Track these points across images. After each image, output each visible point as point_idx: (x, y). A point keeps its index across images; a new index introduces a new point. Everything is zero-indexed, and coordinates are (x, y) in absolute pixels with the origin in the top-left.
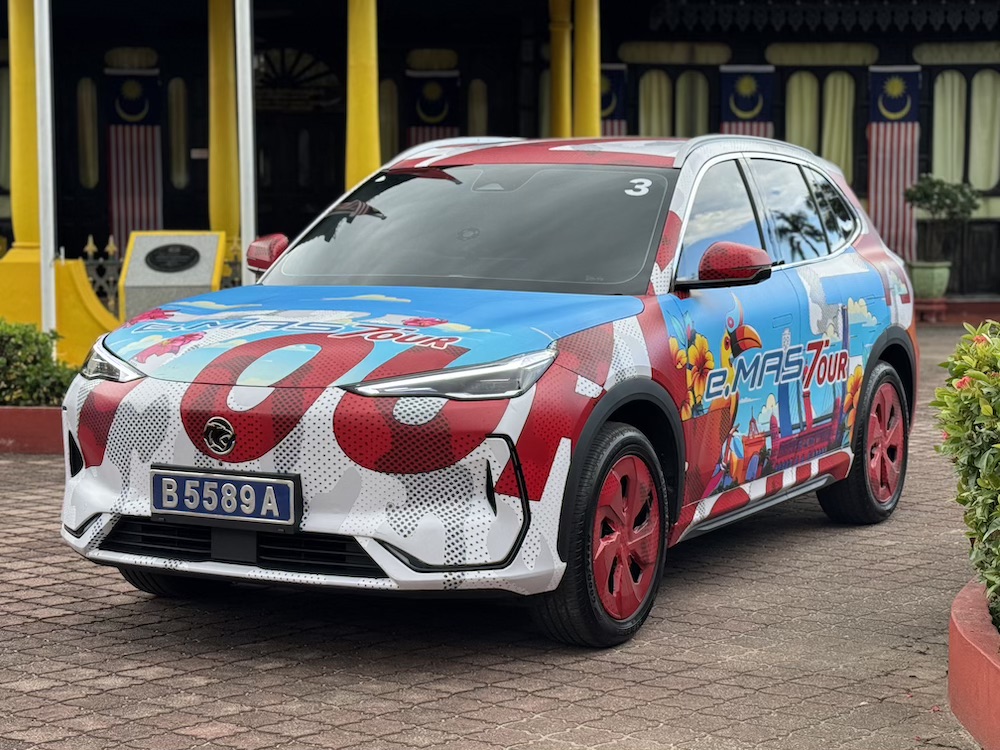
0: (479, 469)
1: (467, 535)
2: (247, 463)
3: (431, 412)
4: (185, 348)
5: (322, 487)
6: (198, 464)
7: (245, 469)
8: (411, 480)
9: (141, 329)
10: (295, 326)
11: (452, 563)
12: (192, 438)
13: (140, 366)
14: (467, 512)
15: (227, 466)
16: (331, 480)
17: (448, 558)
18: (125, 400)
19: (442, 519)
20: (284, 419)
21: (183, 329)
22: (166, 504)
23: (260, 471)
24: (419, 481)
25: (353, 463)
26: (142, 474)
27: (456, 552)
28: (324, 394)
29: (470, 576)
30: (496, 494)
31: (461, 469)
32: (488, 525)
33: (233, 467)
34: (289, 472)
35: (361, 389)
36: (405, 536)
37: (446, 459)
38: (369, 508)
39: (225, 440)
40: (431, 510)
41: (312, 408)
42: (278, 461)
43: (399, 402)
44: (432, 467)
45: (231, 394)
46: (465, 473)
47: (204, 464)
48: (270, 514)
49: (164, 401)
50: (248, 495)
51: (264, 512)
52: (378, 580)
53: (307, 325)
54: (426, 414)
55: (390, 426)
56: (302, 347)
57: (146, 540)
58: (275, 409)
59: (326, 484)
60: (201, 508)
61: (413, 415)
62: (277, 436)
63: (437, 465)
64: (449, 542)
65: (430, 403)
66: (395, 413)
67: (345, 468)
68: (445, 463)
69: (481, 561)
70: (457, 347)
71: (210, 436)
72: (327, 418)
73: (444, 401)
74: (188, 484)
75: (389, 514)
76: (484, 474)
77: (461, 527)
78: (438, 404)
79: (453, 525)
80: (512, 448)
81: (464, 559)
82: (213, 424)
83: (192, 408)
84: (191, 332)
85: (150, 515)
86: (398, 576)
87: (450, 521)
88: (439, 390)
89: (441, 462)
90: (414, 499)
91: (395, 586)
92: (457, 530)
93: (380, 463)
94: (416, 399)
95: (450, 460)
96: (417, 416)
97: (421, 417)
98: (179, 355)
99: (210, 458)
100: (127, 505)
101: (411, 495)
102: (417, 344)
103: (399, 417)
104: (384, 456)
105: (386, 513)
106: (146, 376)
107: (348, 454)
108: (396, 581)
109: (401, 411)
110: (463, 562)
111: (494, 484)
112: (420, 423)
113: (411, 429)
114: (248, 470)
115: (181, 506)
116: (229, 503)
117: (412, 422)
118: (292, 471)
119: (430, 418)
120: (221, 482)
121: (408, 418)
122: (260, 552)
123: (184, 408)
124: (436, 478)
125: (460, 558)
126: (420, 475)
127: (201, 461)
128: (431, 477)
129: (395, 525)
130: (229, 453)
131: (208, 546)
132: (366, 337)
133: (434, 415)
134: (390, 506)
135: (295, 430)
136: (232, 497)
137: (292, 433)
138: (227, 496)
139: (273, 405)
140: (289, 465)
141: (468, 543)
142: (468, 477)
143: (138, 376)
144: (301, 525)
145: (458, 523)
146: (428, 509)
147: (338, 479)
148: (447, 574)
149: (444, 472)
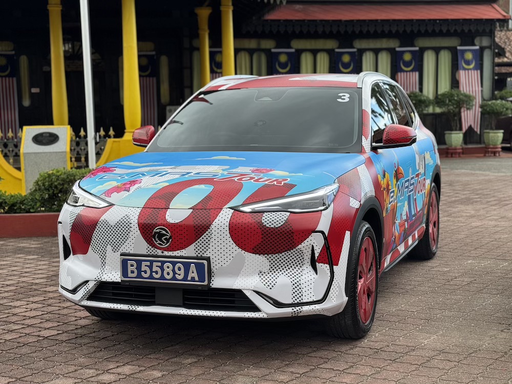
0: (308, 250)
1: (303, 286)
2: (179, 251)
3: (282, 220)
4: (133, 189)
5: (222, 263)
6: (149, 253)
7: (177, 255)
8: (272, 258)
9: (101, 178)
10: (192, 174)
11: (296, 302)
12: (145, 239)
13: (107, 199)
14: (301, 274)
15: (166, 253)
16: (228, 259)
17: (294, 299)
18: (102, 218)
19: (289, 278)
20: (201, 227)
21: (126, 177)
22: (130, 275)
23: (186, 255)
24: (276, 258)
25: (240, 250)
26: (114, 259)
27: (298, 296)
28: (222, 212)
29: (306, 308)
30: (317, 263)
31: (299, 250)
32: (313, 280)
33: (170, 253)
34: (203, 255)
35: (242, 209)
36: (271, 288)
37: (291, 246)
38: (249, 274)
39: (165, 239)
40: (283, 273)
41: (216, 220)
42: (197, 250)
43: (264, 215)
44: (284, 250)
45: (168, 213)
46: (300, 252)
47: (153, 253)
48: (193, 279)
49: (127, 218)
50: (179, 269)
51: (189, 278)
52: (255, 313)
53: (198, 173)
54: (280, 222)
55: (261, 228)
56: (202, 186)
57: (114, 294)
58: (195, 221)
59: (225, 261)
60: (151, 277)
61: (273, 222)
62: (197, 236)
63: (286, 249)
64: (294, 291)
65: (281, 215)
66: (263, 221)
67: (235, 253)
68: (291, 248)
69: (311, 300)
70: (290, 184)
71: (156, 237)
72: (225, 225)
73: (288, 214)
74: (144, 264)
75: (260, 277)
76: (310, 252)
77: (300, 282)
78: (286, 216)
79: (296, 281)
80: (325, 238)
81: (302, 299)
82: (158, 231)
83: (145, 222)
84: (132, 179)
85: (120, 281)
86: (267, 310)
87: (293, 279)
88: (284, 208)
89: (288, 247)
90: (273, 268)
91: (265, 316)
92: (298, 284)
93: (255, 249)
94: (273, 213)
95: (293, 246)
96: (275, 223)
97: (277, 223)
98: (131, 192)
99: (156, 249)
100: (105, 276)
101: (272, 266)
102: (266, 182)
103: (265, 224)
104: (258, 245)
105: (258, 276)
106: (114, 205)
107: (238, 245)
108: (267, 314)
109: (266, 220)
110: (302, 301)
111: (316, 258)
112: (277, 226)
113: (272, 230)
114: (179, 255)
115: (139, 276)
116: (168, 274)
117: (272, 226)
118: (205, 255)
119: (282, 224)
120: (163, 263)
121: (270, 224)
122: (185, 299)
123: (140, 222)
124: (285, 256)
125: (300, 299)
126: (277, 255)
127: (151, 251)
128: (283, 255)
129: (264, 283)
130: (168, 246)
131: (154, 297)
132: (236, 179)
133: (284, 222)
134: (261, 272)
135: (207, 232)
136: (170, 270)
137: (205, 234)
138: (166, 270)
139: (193, 219)
140: (203, 252)
141: (304, 291)
142: (302, 254)
143: (108, 205)
144: (211, 285)
145: (298, 280)
146: (281, 273)
147: (232, 258)
148: (293, 308)
149: (290, 253)
